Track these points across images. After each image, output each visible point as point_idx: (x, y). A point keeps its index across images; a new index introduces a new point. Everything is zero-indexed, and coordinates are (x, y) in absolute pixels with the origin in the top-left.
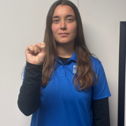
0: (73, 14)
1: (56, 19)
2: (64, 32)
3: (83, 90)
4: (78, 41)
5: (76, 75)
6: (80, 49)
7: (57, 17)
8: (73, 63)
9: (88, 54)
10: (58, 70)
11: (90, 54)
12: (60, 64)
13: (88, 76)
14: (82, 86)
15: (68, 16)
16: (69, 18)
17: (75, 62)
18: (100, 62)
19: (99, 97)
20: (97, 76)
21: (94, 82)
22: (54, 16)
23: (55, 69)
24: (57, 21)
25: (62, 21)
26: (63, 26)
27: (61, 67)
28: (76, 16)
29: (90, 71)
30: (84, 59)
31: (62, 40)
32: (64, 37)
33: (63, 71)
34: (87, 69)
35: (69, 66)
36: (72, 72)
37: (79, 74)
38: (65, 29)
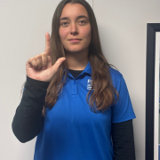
0: (86, 14)
1: (64, 21)
2: (75, 37)
3: (100, 111)
4: (93, 48)
5: (91, 92)
6: (96, 59)
7: (65, 18)
8: (87, 77)
9: (106, 65)
10: (68, 86)
11: (108, 65)
12: (71, 78)
13: (107, 93)
14: (99, 106)
16: (81, 19)
17: (89, 75)
18: (121, 76)
19: (121, 119)
20: (117, 92)
21: (114, 100)
22: (62, 17)
23: (64, 85)
24: (65, 23)
25: (73, 23)
26: (74, 30)
27: (72, 81)
28: (90, 18)
30: (101, 71)
31: (73, 47)
32: (75, 43)
34: (105, 84)
35: (82, 81)
36: (85, 88)
37: (95, 90)
38: (76, 33)
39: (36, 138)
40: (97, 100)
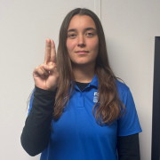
0: (93, 26)
1: (72, 33)
2: (82, 49)
3: (106, 124)
4: (100, 61)
5: (97, 105)
6: (103, 72)
7: (73, 30)
8: (93, 89)
9: (113, 78)
10: (74, 99)
11: (115, 78)
12: (77, 90)
14: (106, 119)
15: (88, 29)
16: (89, 32)
17: (96, 88)
18: (128, 89)
19: (127, 133)
20: (124, 106)
21: (120, 113)
22: (70, 28)
23: (71, 97)
24: (73, 35)
25: (80, 35)
26: (81, 43)
27: (79, 94)
28: (97, 30)
29: (115, 99)
30: (107, 85)
31: (80, 60)
32: (82, 56)
33: (81, 99)
34: (111, 97)
35: (89, 94)
37: (102, 103)
38: (83, 45)
39: (40, 154)
40: (103, 113)
